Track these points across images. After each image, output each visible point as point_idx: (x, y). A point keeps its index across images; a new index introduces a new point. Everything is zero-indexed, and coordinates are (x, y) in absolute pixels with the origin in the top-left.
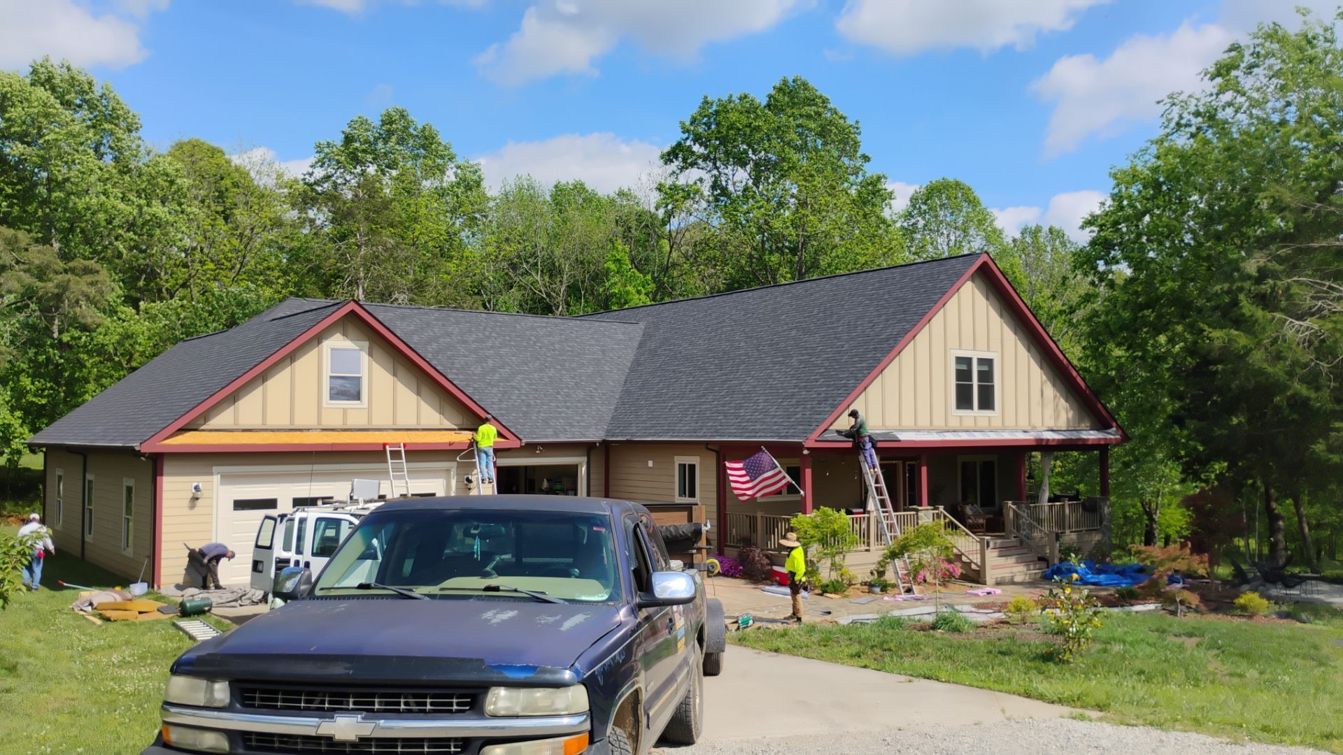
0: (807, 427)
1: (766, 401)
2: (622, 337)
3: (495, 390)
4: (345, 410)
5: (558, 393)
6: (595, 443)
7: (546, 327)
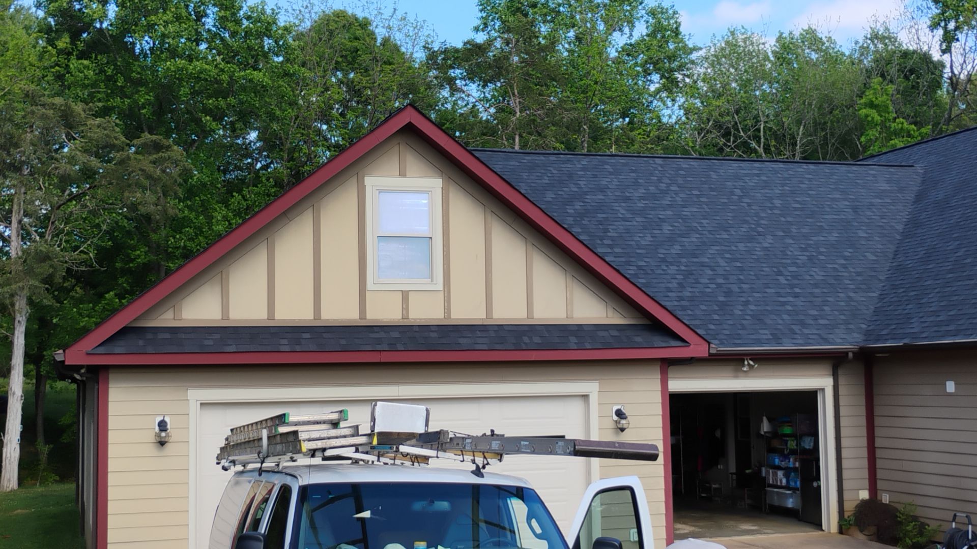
2: (885, 186)
3: (673, 269)
4: (405, 295)
5: (780, 273)
6: (847, 353)
7: (758, 175)
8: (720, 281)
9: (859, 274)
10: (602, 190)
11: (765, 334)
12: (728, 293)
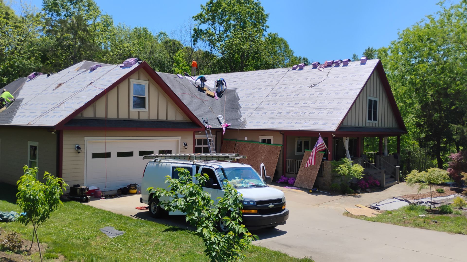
4: (139, 112)
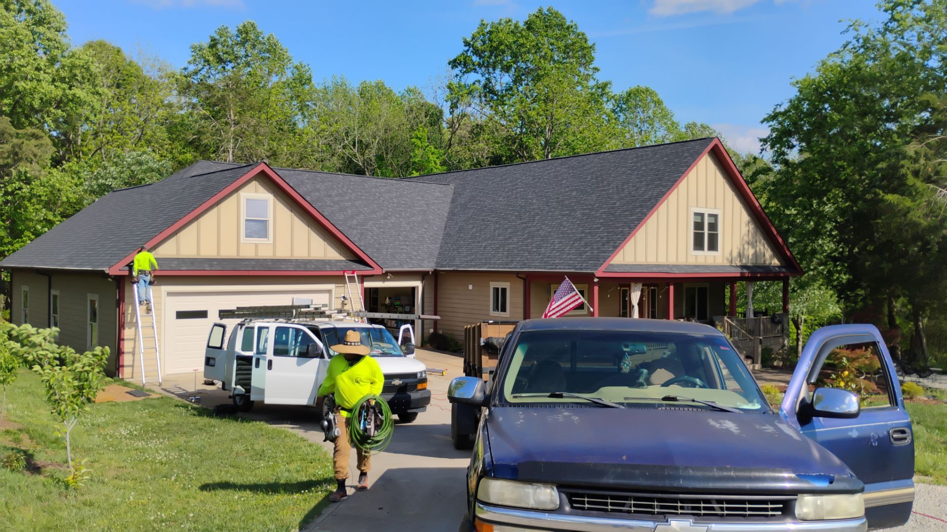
0: (597, 262)
1: (560, 243)
2: (439, 194)
4: (256, 245)
5: (399, 235)
6: (429, 272)
7: (385, 186)
8: (376, 238)
9: (431, 236)
10: (318, 190)
11: (396, 263)
12: (380, 244)
